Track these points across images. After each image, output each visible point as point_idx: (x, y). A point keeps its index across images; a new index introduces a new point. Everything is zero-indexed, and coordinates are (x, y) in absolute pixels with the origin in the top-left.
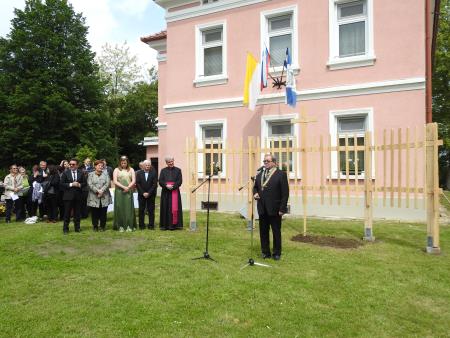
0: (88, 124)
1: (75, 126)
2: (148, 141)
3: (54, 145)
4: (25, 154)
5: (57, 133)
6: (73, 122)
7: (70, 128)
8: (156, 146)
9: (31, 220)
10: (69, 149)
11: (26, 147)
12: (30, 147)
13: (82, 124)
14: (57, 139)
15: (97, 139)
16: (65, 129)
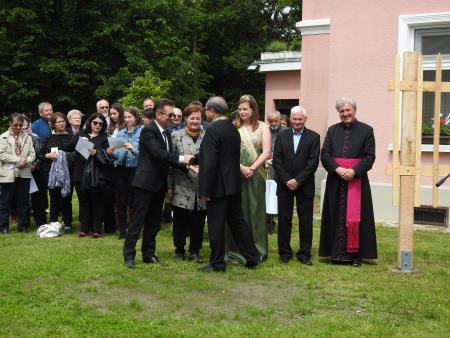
0: (144, 23)
1: (117, 27)
2: (271, 61)
3: (73, 69)
4: (16, 89)
5: (80, 44)
6: (111, 19)
7: (107, 31)
8: (297, 73)
9: (50, 230)
10: (103, 77)
11: (16, 73)
12: (25, 74)
13: (132, 24)
14: (78, 56)
15: (161, 56)
16: (96, 34)
